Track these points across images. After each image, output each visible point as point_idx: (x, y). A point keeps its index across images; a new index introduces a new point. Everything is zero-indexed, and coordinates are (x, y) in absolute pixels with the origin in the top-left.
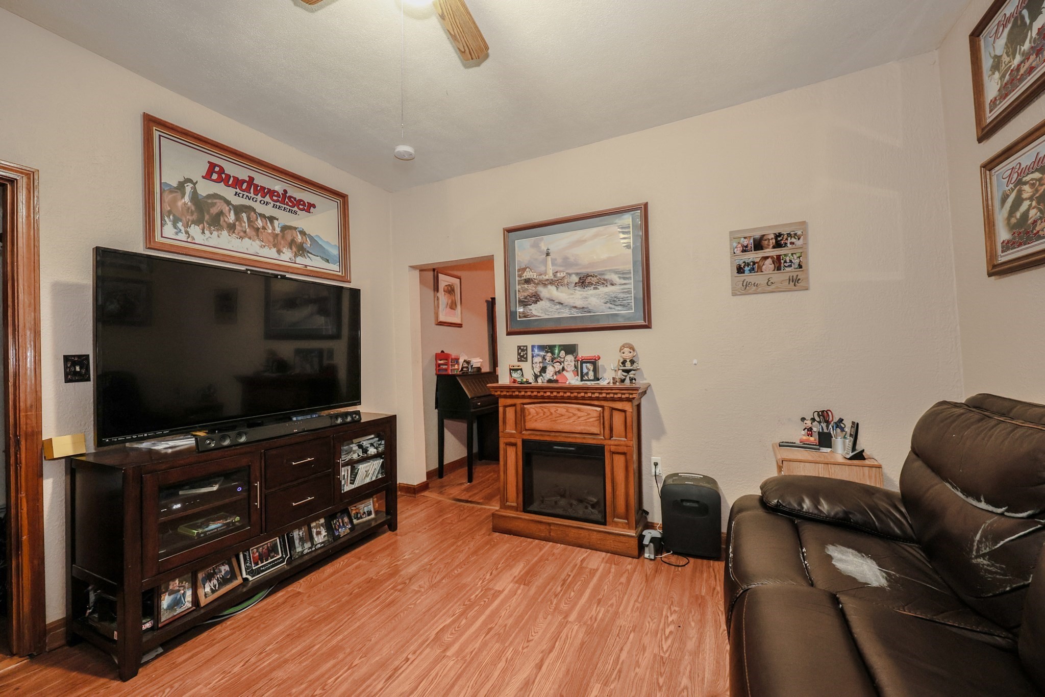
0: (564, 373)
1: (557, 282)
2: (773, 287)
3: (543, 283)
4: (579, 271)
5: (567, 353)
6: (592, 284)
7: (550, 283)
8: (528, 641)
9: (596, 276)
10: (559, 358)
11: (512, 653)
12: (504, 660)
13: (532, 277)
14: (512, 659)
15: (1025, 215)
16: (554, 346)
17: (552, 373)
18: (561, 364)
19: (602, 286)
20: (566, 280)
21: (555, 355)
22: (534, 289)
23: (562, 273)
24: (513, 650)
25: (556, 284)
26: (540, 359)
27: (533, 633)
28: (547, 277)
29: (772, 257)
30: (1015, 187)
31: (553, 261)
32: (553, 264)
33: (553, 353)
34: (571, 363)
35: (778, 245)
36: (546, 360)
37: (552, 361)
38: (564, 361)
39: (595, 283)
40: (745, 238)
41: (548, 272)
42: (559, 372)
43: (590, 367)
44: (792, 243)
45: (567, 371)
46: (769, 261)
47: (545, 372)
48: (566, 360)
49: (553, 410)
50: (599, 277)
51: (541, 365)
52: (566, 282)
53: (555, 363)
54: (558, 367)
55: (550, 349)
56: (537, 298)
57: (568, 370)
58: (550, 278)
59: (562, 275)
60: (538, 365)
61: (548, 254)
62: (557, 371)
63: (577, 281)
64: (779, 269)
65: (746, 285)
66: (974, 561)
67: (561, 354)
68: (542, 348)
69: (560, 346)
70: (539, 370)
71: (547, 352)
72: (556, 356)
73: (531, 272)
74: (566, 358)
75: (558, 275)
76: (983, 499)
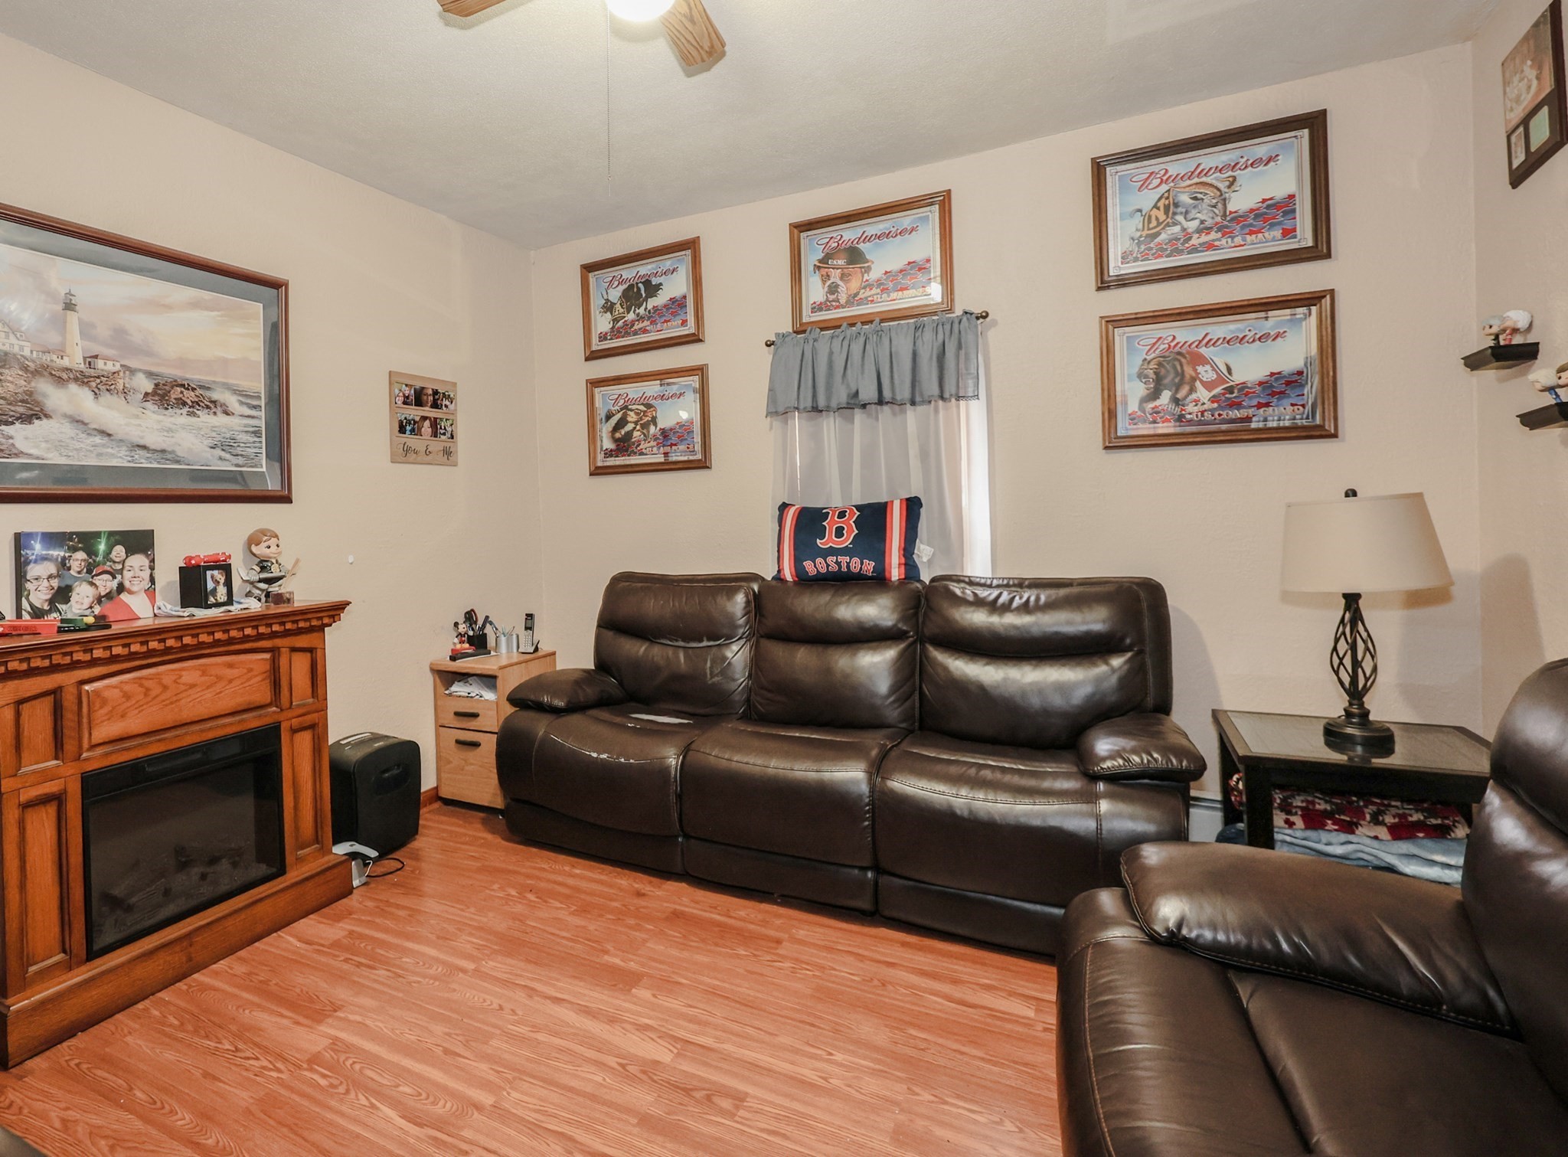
0: (124, 596)
1: (91, 378)
2: (430, 457)
3: (51, 374)
4: (154, 369)
5: (130, 552)
6: (184, 404)
7: (76, 380)
9: (193, 389)
10: (108, 563)
13: (16, 350)
15: (629, 434)
16: (97, 535)
17: (87, 603)
18: (114, 577)
19: (206, 411)
20: (121, 382)
21: (97, 556)
22: (23, 383)
23: (110, 363)
25: (93, 384)
26: (52, 569)
28: (66, 362)
29: (430, 418)
30: (622, 409)
31: (86, 330)
32: (84, 334)
33: (91, 552)
34: (142, 574)
35: (435, 405)
36: (69, 569)
37: (89, 571)
38: (122, 569)
39: (190, 404)
40: (406, 385)
41: (68, 350)
42: (109, 596)
43: (220, 576)
44: (446, 406)
45: (130, 592)
46: (427, 423)
47: (67, 600)
48: (128, 568)
49: (167, 680)
50: (199, 392)
51: (55, 583)
52: (122, 388)
53: (97, 575)
54: (105, 584)
55: (86, 541)
56: (34, 413)
57: (134, 589)
58: (75, 367)
59: (110, 367)
60: (45, 583)
61: (69, 306)
62: (103, 594)
63: (150, 391)
64: (436, 436)
65: (407, 450)
66: (710, 682)
67: (114, 553)
68: (54, 539)
69: (111, 534)
70: (49, 597)
71: (75, 549)
72: (100, 558)
73: (11, 336)
74: (128, 563)
75: (100, 364)
76: (705, 639)
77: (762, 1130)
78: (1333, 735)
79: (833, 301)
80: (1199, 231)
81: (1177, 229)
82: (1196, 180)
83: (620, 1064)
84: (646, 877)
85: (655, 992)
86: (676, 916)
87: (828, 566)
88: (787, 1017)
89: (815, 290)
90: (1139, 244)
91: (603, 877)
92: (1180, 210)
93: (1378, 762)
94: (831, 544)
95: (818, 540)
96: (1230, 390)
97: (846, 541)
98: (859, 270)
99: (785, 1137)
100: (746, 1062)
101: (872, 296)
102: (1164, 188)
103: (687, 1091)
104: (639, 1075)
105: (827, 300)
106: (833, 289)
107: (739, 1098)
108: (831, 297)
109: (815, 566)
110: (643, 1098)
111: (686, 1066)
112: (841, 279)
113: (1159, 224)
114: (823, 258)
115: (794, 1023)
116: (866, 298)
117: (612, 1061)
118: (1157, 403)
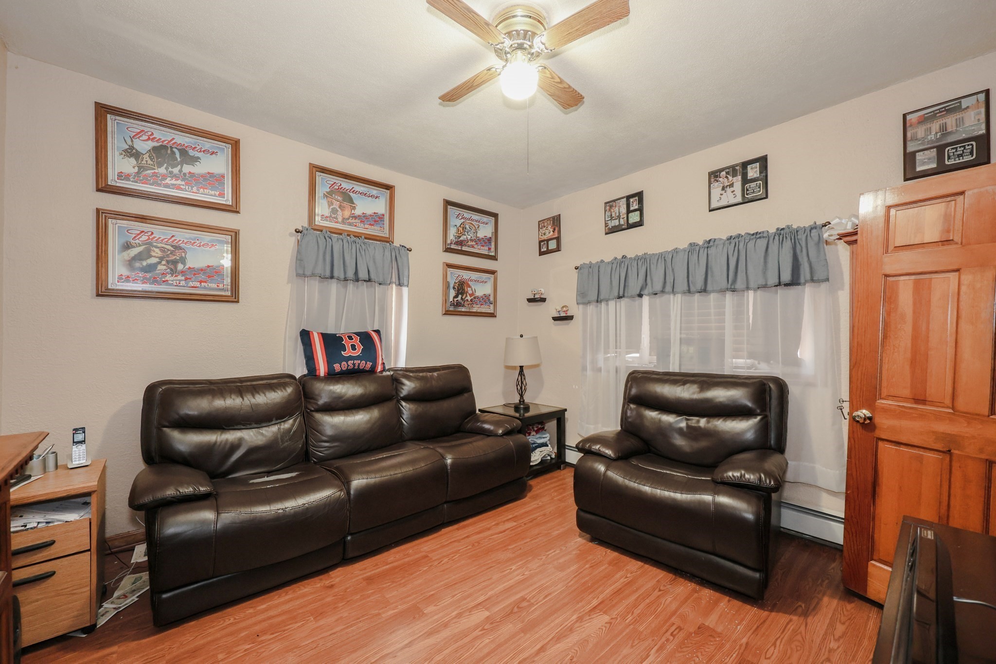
8: (611, 623)
11: (627, 618)
12: (635, 615)
14: (628, 613)
15: (153, 266)
24: (626, 620)
27: (604, 629)
30: (144, 244)
76: (274, 419)
77: (544, 598)
78: (517, 408)
79: (334, 218)
80: (471, 240)
81: (465, 237)
82: (470, 222)
83: (481, 631)
84: (316, 578)
85: (434, 604)
86: (370, 580)
87: (348, 366)
88: (480, 573)
89: (322, 208)
90: (456, 238)
91: (287, 597)
92: (466, 230)
93: (527, 415)
94: (350, 354)
95: (342, 352)
96: (475, 298)
97: (358, 352)
98: (350, 206)
99: (550, 594)
100: (502, 591)
101: (356, 223)
102: (463, 221)
103: (512, 612)
104: (492, 626)
105: (331, 216)
106: (334, 211)
107: (523, 599)
108: (333, 216)
109: (340, 367)
110: (508, 629)
111: (496, 609)
112: (340, 208)
113: (461, 233)
114: (330, 192)
115: (485, 572)
116: (353, 223)
117: (477, 633)
118: (458, 299)
